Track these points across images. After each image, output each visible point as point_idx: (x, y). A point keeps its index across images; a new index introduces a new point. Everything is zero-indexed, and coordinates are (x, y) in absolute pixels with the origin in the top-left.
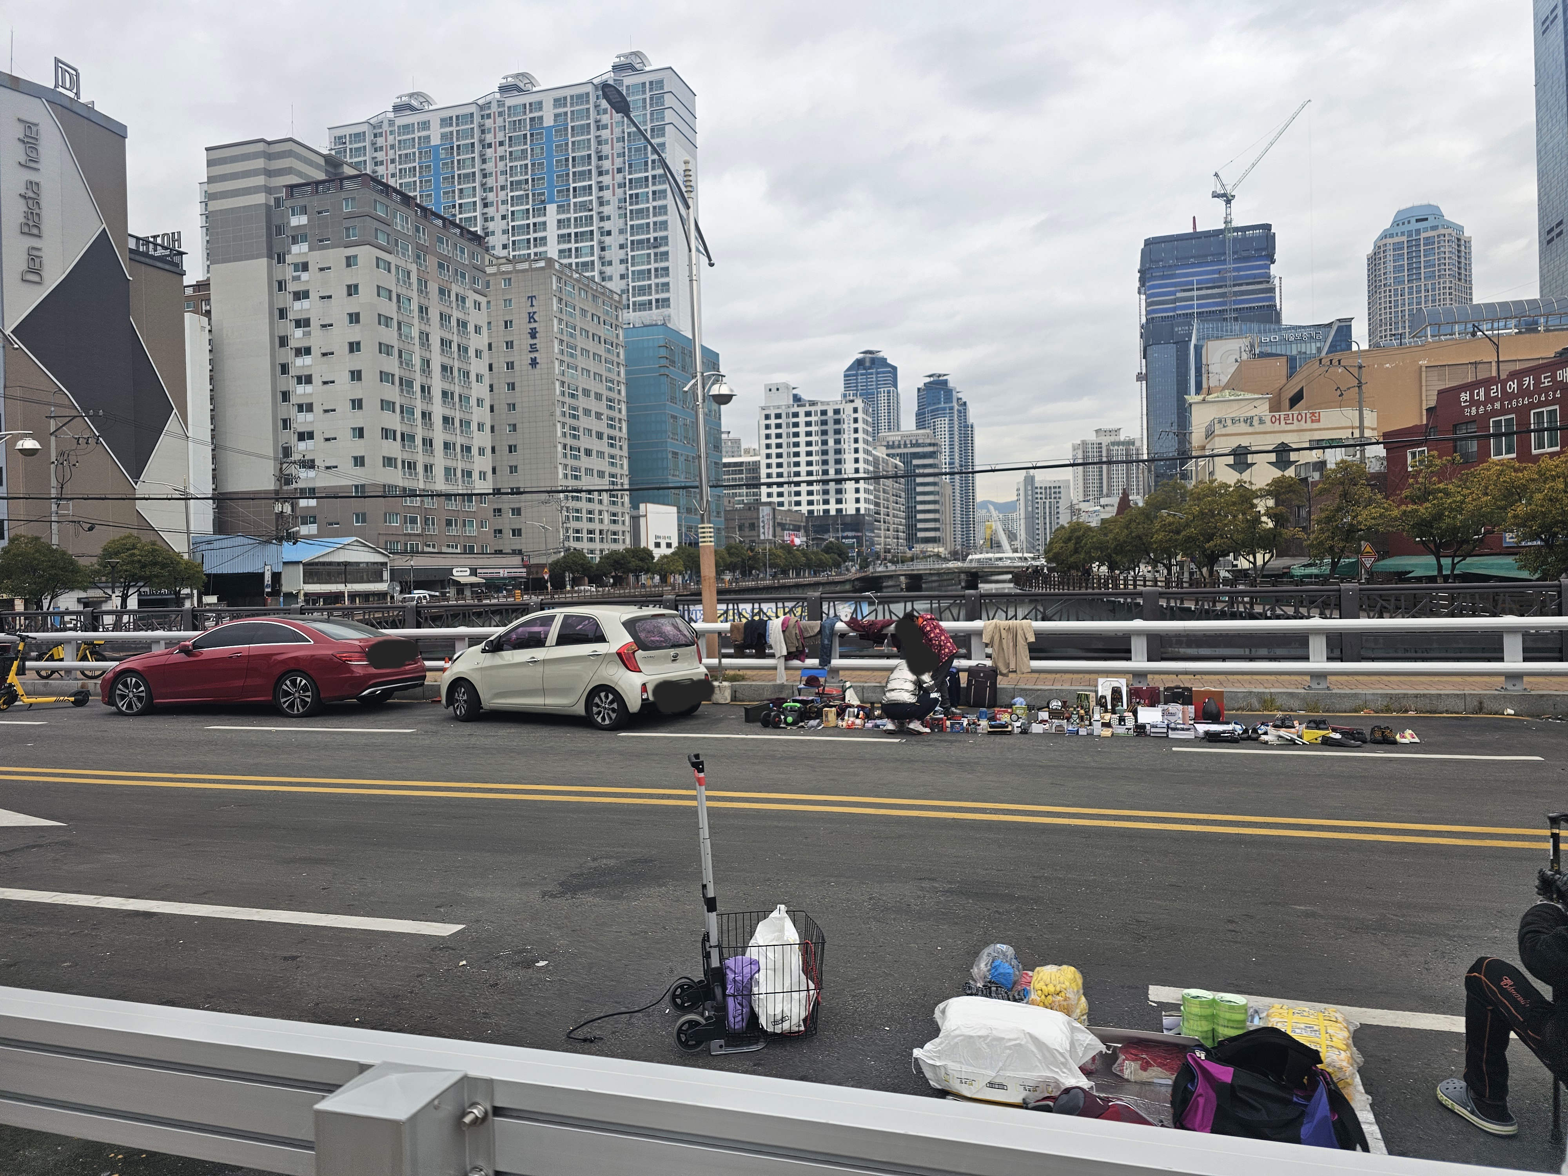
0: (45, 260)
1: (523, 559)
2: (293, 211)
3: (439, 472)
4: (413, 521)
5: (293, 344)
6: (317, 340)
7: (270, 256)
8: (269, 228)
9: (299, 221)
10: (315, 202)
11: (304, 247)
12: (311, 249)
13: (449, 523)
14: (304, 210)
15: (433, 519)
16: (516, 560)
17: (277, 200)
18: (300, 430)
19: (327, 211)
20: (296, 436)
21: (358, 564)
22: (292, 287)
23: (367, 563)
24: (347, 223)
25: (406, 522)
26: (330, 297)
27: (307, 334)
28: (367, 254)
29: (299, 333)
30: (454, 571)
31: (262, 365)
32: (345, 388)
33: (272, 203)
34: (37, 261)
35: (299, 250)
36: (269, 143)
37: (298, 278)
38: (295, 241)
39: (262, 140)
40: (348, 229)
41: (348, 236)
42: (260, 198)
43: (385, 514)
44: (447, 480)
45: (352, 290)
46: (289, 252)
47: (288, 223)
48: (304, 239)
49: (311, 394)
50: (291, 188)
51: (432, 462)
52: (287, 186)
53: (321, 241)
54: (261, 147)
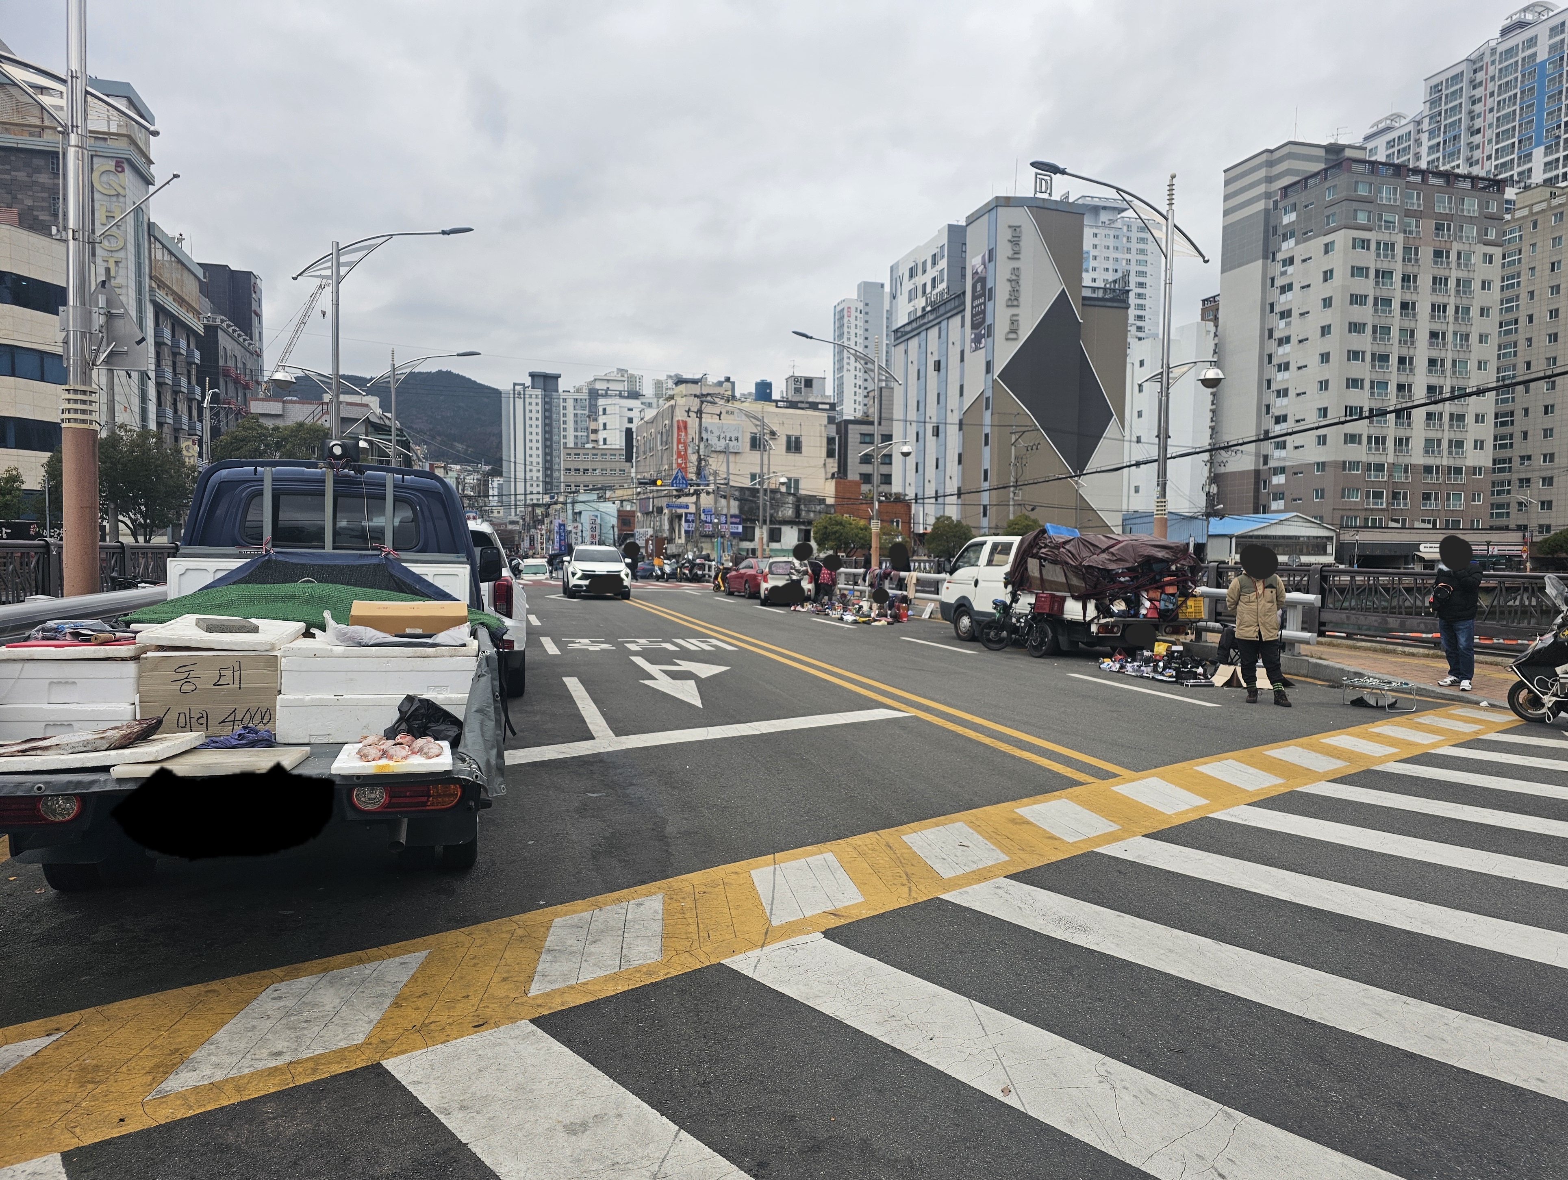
0: (1021, 322)
1: (1524, 536)
2: (1285, 210)
3: (1417, 445)
4: (1378, 495)
5: (1277, 335)
6: (1296, 328)
7: (1265, 257)
8: (1266, 231)
9: (1289, 218)
10: (1301, 198)
11: (1292, 242)
12: (1297, 244)
13: (1427, 497)
14: (1294, 208)
15: (1405, 494)
16: (1517, 537)
17: (1276, 203)
18: (1277, 414)
19: (1312, 204)
20: (1274, 420)
21: (1298, 537)
22: (1279, 282)
23: (1308, 537)
24: (1328, 212)
25: (1368, 497)
26: (1309, 286)
27: (1288, 324)
28: (1342, 238)
29: (1282, 324)
30: (1422, 548)
31: (1253, 357)
32: (1316, 371)
33: (1271, 207)
34: (1015, 323)
35: (1288, 247)
36: (1271, 151)
37: (1284, 273)
38: (1285, 238)
39: (1267, 151)
40: (1328, 217)
41: (1328, 224)
42: (1260, 205)
43: (1343, 490)
44: (1427, 452)
45: (1328, 275)
46: (1280, 250)
47: (1281, 223)
48: (1292, 235)
49: (1287, 380)
50: (1286, 188)
51: (1408, 435)
52: (1281, 189)
53: (1305, 233)
54: (1264, 157)
